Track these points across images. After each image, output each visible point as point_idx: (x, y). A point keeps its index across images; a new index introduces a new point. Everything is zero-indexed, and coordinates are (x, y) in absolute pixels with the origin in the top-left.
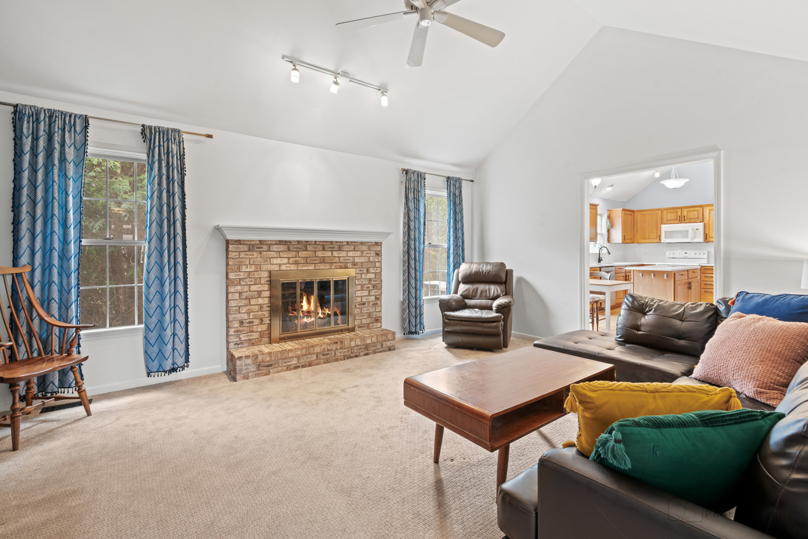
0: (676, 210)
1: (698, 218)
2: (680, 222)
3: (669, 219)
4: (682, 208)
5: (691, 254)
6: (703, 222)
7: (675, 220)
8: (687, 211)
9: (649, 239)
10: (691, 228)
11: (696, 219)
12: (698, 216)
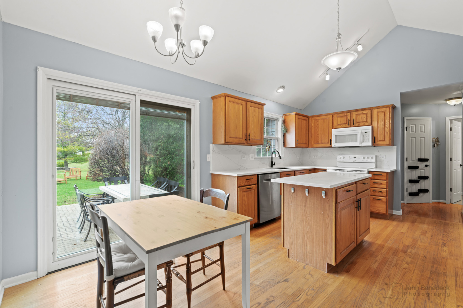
0: (346, 114)
2: (349, 126)
3: (339, 123)
4: (351, 112)
5: (360, 158)
6: (371, 125)
7: (345, 124)
8: (356, 115)
9: (322, 143)
10: (360, 132)
11: (365, 122)
12: (366, 119)
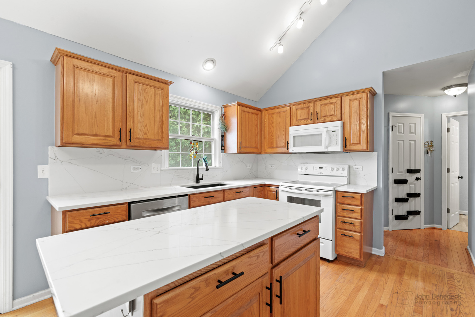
0: (307, 105)
1: (334, 115)
2: (312, 122)
3: (299, 118)
4: (314, 101)
5: (327, 169)
6: (341, 120)
7: (306, 119)
8: (321, 105)
9: (277, 147)
10: (325, 130)
11: (332, 115)
12: (335, 111)
